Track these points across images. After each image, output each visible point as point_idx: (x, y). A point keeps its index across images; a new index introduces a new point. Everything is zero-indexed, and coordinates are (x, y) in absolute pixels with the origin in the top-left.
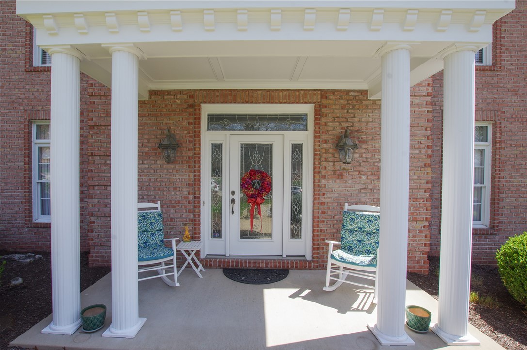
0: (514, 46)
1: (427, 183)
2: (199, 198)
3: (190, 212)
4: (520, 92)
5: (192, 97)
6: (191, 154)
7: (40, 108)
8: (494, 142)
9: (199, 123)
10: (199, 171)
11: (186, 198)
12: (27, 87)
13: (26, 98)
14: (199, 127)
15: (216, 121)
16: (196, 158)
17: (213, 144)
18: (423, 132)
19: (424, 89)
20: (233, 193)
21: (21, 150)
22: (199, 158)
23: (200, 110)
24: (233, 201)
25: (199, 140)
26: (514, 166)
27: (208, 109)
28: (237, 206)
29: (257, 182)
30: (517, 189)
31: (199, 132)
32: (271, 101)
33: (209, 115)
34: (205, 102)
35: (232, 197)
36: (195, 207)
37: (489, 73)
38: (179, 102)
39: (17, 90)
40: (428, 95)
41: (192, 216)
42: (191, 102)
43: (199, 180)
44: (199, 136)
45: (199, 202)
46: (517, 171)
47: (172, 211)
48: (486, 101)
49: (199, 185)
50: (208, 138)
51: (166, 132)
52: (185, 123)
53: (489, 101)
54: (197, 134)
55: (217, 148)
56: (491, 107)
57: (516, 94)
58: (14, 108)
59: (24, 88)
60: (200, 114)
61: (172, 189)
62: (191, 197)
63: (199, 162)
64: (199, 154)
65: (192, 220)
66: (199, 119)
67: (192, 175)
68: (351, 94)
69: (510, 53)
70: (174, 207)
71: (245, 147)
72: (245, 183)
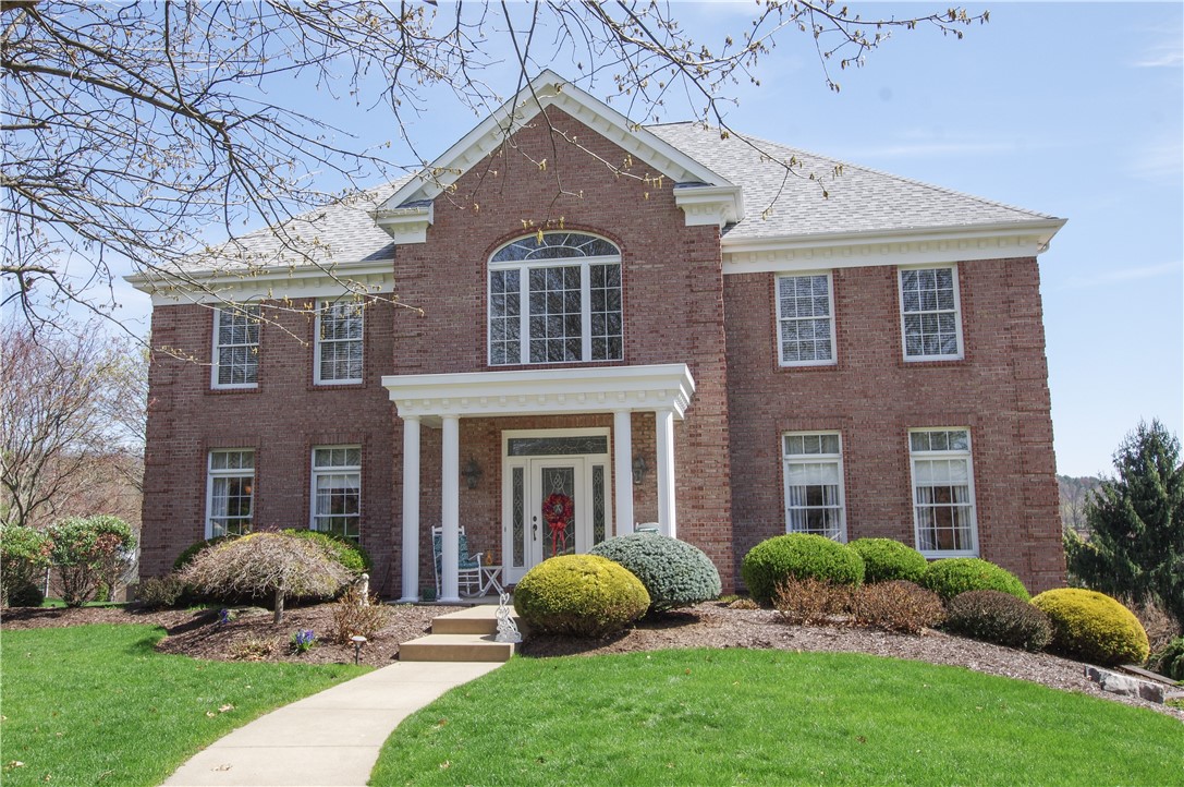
0: (858, 340)
1: (726, 502)
2: (500, 523)
3: (491, 538)
4: (870, 393)
5: (493, 424)
6: (492, 480)
7: (323, 431)
8: (847, 453)
9: (500, 450)
10: (500, 497)
11: (487, 523)
12: (309, 408)
13: (307, 420)
14: (500, 453)
15: (516, 447)
16: (498, 484)
17: (514, 469)
18: (721, 451)
19: (718, 407)
20: (535, 519)
21: (300, 480)
22: (501, 484)
23: (500, 436)
24: (535, 527)
25: (501, 466)
26: (869, 483)
27: (507, 435)
28: (539, 533)
29: (558, 508)
30: (875, 510)
31: (500, 458)
32: (569, 425)
33: (509, 440)
34: (505, 429)
35: (534, 523)
36: (497, 532)
37: (831, 373)
38: (480, 429)
39: (296, 411)
40: (723, 413)
41: (493, 542)
42: (492, 429)
43: (501, 506)
44: (500, 463)
45: (501, 528)
46: (874, 488)
47: (474, 537)
48: (828, 406)
49: (501, 510)
50: (509, 463)
51: (468, 459)
52: (486, 450)
53: (832, 405)
54: (498, 461)
55: (518, 474)
56: (835, 413)
57: (865, 397)
58: (294, 432)
59: (305, 409)
60: (500, 441)
61: (474, 515)
62: (492, 523)
63: (500, 488)
64: (500, 479)
65: (494, 546)
66: (500, 445)
67: (493, 501)
68: (646, 416)
69: (855, 349)
70: (476, 533)
71: (546, 472)
72: (547, 508)
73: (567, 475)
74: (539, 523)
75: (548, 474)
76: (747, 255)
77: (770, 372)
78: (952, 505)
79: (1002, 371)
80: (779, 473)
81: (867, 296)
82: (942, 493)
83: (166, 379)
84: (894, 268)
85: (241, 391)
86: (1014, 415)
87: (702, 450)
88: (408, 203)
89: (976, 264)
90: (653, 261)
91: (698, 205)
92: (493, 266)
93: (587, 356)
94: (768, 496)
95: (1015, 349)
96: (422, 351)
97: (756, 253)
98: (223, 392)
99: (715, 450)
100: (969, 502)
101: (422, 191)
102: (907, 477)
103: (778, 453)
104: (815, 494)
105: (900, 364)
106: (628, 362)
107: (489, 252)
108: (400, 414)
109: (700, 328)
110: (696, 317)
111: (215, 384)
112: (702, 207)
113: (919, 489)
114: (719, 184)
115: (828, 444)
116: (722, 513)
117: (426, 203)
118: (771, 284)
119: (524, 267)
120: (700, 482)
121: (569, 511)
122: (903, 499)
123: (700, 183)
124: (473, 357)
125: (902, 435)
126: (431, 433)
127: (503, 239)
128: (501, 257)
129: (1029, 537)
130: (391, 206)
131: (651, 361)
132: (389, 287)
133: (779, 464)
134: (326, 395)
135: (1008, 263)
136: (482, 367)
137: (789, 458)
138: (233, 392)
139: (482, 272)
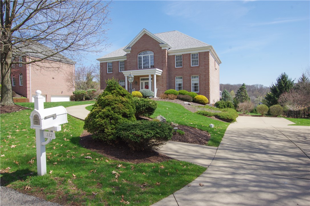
4: (186, 71)
5: (139, 77)
7: (120, 78)
8: (183, 79)
12: (118, 75)
13: (118, 77)
15: (142, 80)
16: (139, 84)
27: (141, 78)
37: (181, 68)
38: (137, 77)
43: (140, 87)
46: (186, 84)
50: (141, 82)
51: (136, 81)
53: (182, 73)
54: (139, 81)
55: (142, 83)
61: (137, 88)
68: (153, 75)
71: (145, 82)
73: (148, 83)
76: (171, 53)
77: (174, 69)
78: (196, 86)
79: (203, 67)
81: (186, 58)
82: (195, 84)
83: (102, 72)
84: (190, 54)
85: (111, 73)
86: (205, 73)
87: (163, 79)
88: (128, 48)
89: (201, 53)
90: (158, 54)
91: (163, 46)
92: (138, 56)
93: (150, 67)
94: (173, 85)
95: (205, 64)
96: (130, 67)
97: (172, 52)
98: (109, 74)
99: (165, 79)
100: (198, 85)
101: (129, 46)
102: (191, 82)
103: (175, 79)
104: (180, 85)
105: (190, 67)
107: (138, 54)
108: (125, 76)
109: (163, 63)
110: (163, 62)
111: (108, 73)
112: (163, 47)
113: (192, 84)
114: (165, 43)
115: (181, 78)
116: (166, 87)
117: (130, 48)
118: (174, 56)
119: (142, 56)
120: (163, 83)
122: (190, 85)
123: (163, 43)
124: (136, 68)
125: (190, 77)
127: (139, 52)
128: (139, 55)
129: (206, 90)
130: (126, 49)
132: (126, 59)
133: (175, 81)
134: (121, 73)
135: (205, 52)
136: (137, 69)
137: (176, 80)
138: (110, 74)
139: (137, 57)
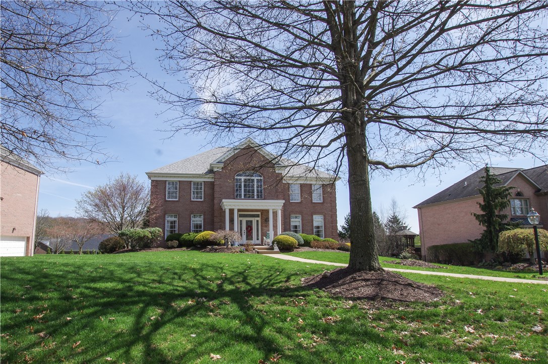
7: (194, 211)
8: (302, 219)
13: (190, 208)
17: (240, 220)
21: (188, 221)
26: (306, 225)
30: (307, 230)
32: (252, 212)
34: (239, 212)
37: (299, 204)
39: (188, 206)
53: (300, 210)
57: (306, 208)
58: (187, 211)
69: (304, 199)
72: (247, 229)
73: (251, 222)
74: (245, 231)
75: (247, 222)
77: (288, 203)
78: (320, 229)
79: (329, 205)
80: (290, 223)
81: (306, 189)
82: (318, 227)
84: (311, 184)
86: (331, 213)
88: (218, 162)
89: (326, 185)
90: (270, 179)
92: (236, 177)
93: (256, 197)
94: (288, 227)
95: (331, 201)
96: (221, 194)
97: (287, 179)
100: (323, 229)
101: (221, 160)
102: (313, 224)
104: (296, 227)
105: (312, 203)
106: (264, 199)
107: (235, 174)
108: (225, 208)
113: (315, 226)
115: (298, 217)
117: (222, 163)
118: (289, 185)
119: (243, 178)
121: (251, 229)
122: (312, 228)
123: (280, 164)
124: (232, 196)
125: (312, 216)
126: (231, 211)
127: (239, 171)
128: (238, 176)
129: (333, 235)
130: (215, 163)
131: (269, 199)
134: (195, 203)
135: (331, 185)
136: (234, 199)
137: (291, 220)
139: (234, 178)
